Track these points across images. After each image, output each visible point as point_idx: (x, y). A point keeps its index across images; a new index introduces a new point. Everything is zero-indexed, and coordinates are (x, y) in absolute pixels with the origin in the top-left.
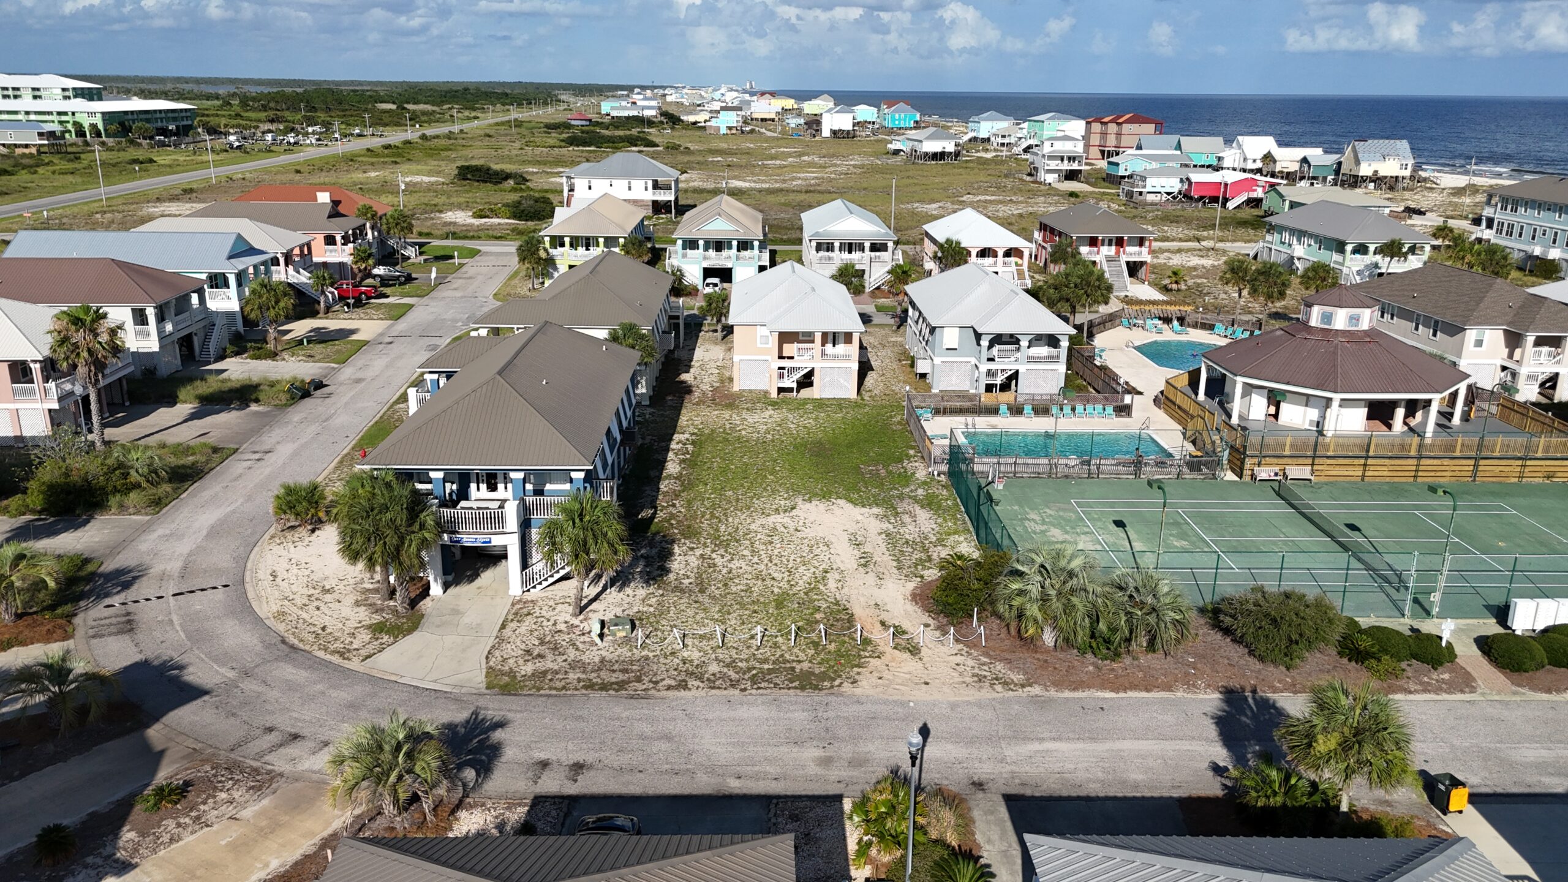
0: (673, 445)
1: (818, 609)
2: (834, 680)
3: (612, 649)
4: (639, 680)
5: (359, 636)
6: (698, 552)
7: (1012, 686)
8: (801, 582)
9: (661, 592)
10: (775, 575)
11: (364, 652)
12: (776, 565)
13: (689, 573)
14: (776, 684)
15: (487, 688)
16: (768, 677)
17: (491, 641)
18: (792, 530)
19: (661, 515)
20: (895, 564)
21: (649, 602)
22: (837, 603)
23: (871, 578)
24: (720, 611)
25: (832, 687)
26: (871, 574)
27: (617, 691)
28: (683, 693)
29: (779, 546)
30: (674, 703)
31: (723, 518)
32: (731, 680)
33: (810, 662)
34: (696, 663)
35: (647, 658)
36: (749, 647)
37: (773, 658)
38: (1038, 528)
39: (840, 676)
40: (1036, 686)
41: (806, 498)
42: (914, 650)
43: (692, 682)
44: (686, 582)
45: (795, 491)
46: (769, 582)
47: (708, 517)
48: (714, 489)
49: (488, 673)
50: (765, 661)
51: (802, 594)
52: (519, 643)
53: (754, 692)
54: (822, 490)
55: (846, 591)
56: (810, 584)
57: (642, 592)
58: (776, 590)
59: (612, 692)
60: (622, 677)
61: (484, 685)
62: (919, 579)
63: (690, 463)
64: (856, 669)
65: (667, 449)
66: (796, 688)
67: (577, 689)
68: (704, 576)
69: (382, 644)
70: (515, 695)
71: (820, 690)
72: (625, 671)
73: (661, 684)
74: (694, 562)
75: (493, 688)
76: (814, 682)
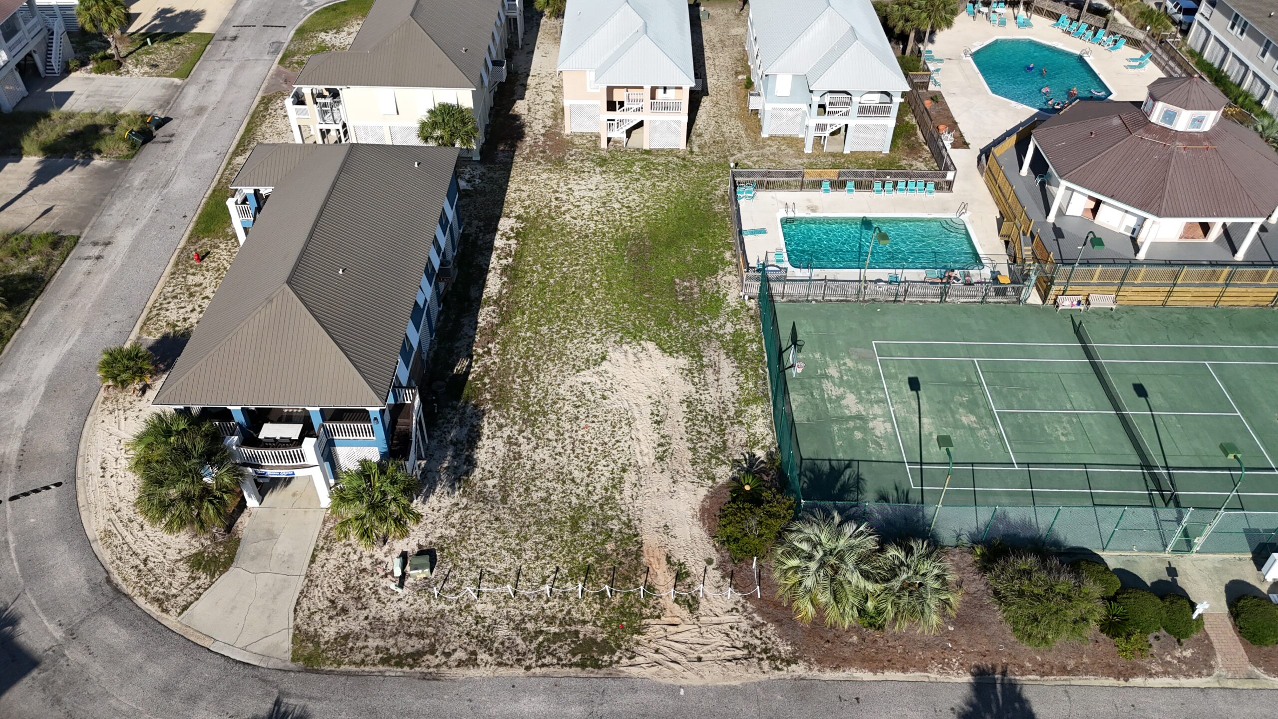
0: (499, 242)
1: (609, 535)
2: (613, 652)
3: (411, 601)
4: (432, 652)
5: (179, 574)
6: (507, 432)
7: (778, 663)
8: (598, 486)
9: (465, 500)
10: (576, 474)
11: (181, 601)
12: (577, 457)
13: (494, 469)
14: (560, 659)
15: (293, 660)
16: (554, 647)
17: (300, 583)
18: (598, 394)
19: (476, 368)
20: (690, 455)
21: (452, 520)
22: (628, 525)
23: (666, 478)
24: (517, 535)
25: (611, 663)
26: (667, 474)
27: (411, 667)
28: (472, 672)
29: (583, 424)
30: (463, 689)
31: (535, 373)
32: (518, 654)
33: (595, 624)
34: (488, 622)
35: (442, 613)
36: (540, 597)
37: (560, 615)
38: (836, 392)
39: (619, 647)
40: (801, 662)
41: (618, 339)
42: (691, 604)
43: (483, 656)
44: (491, 483)
45: (607, 325)
46: (569, 486)
47: (520, 370)
48: (530, 320)
49: (294, 635)
50: (551, 620)
51: (597, 509)
52: (326, 590)
53: (538, 671)
54: (634, 324)
55: (638, 503)
56: (606, 490)
57: (447, 502)
58: (574, 500)
59: (406, 669)
60: (416, 644)
61: (289, 656)
62: (710, 482)
63: (512, 274)
64: (635, 636)
65: (490, 248)
66: (576, 665)
67: (374, 665)
68: (509, 474)
69: (199, 587)
70: (318, 672)
71: (600, 667)
72: (421, 635)
73: (453, 657)
74: (502, 449)
75: (298, 660)
76: (595, 655)
